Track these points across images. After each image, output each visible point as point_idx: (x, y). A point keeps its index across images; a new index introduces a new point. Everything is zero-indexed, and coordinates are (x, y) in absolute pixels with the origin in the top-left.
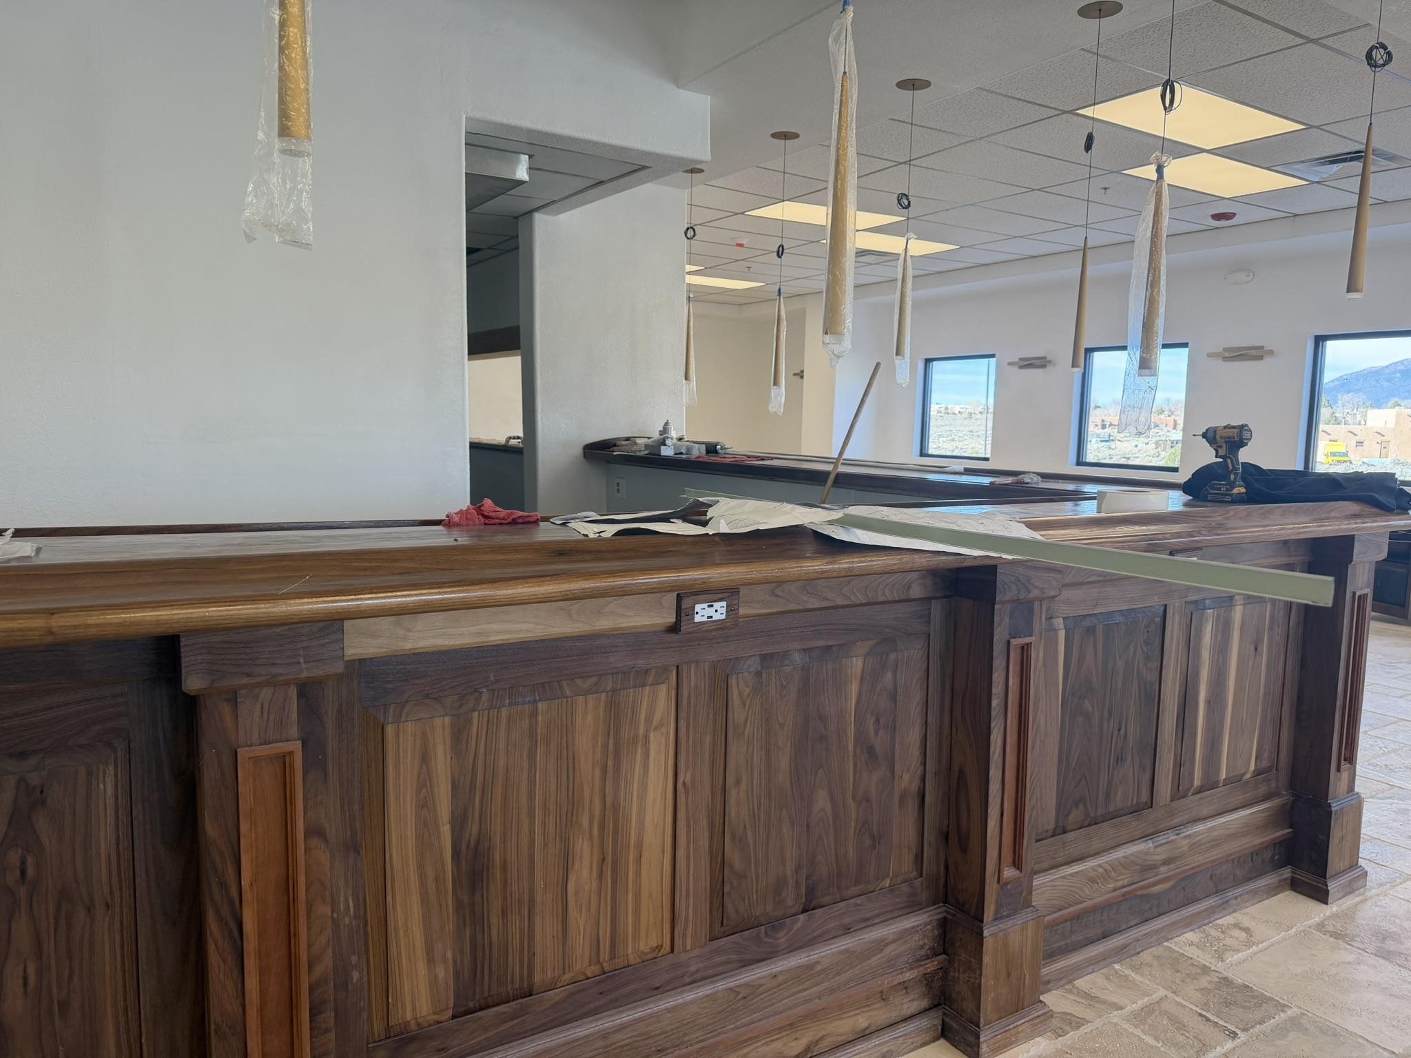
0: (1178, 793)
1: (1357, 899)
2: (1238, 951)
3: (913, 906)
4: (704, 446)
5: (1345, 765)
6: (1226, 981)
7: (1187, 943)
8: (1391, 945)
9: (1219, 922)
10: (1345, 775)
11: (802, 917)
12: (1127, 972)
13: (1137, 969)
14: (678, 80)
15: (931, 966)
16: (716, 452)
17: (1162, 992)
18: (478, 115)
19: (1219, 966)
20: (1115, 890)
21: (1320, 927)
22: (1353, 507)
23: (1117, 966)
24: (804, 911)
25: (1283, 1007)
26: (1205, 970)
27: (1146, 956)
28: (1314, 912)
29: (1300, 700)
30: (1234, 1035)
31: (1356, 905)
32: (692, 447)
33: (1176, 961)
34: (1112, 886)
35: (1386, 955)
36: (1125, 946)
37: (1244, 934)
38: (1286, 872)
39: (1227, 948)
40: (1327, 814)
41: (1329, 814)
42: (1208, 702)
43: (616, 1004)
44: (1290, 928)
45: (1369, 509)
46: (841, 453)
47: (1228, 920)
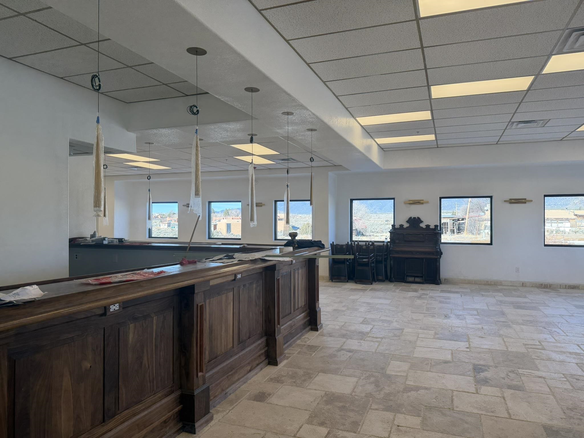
0: (294, 311)
1: (322, 330)
2: (308, 341)
3: (262, 337)
4: (117, 240)
5: (318, 302)
6: (309, 346)
7: (299, 342)
8: (331, 335)
9: (302, 338)
10: (318, 303)
11: (248, 340)
12: (292, 348)
13: (293, 347)
14: (128, 129)
15: (266, 349)
16: (122, 241)
17: (300, 350)
18: (73, 138)
19: (306, 344)
20: (288, 332)
21: (319, 335)
22: (316, 248)
23: (290, 348)
24: (249, 339)
25: (320, 347)
26: (305, 345)
27: (294, 345)
28: (317, 333)
29: (309, 289)
30: (315, 352)
31: (323, 330)
32: (114, 240)
33: (299, 345)
34: (287, 331)
35: (331, 336)
36: (290, 344)
37: (307, 339)
38: (310, 327)
39: (306, 341)
40: (316, 312)
41: (317, 312)
42: (297, 290)
43: (227, 359)
44: (314, 336)
45: (320, 248)
46: (191, 241)
47: (304, 337)
